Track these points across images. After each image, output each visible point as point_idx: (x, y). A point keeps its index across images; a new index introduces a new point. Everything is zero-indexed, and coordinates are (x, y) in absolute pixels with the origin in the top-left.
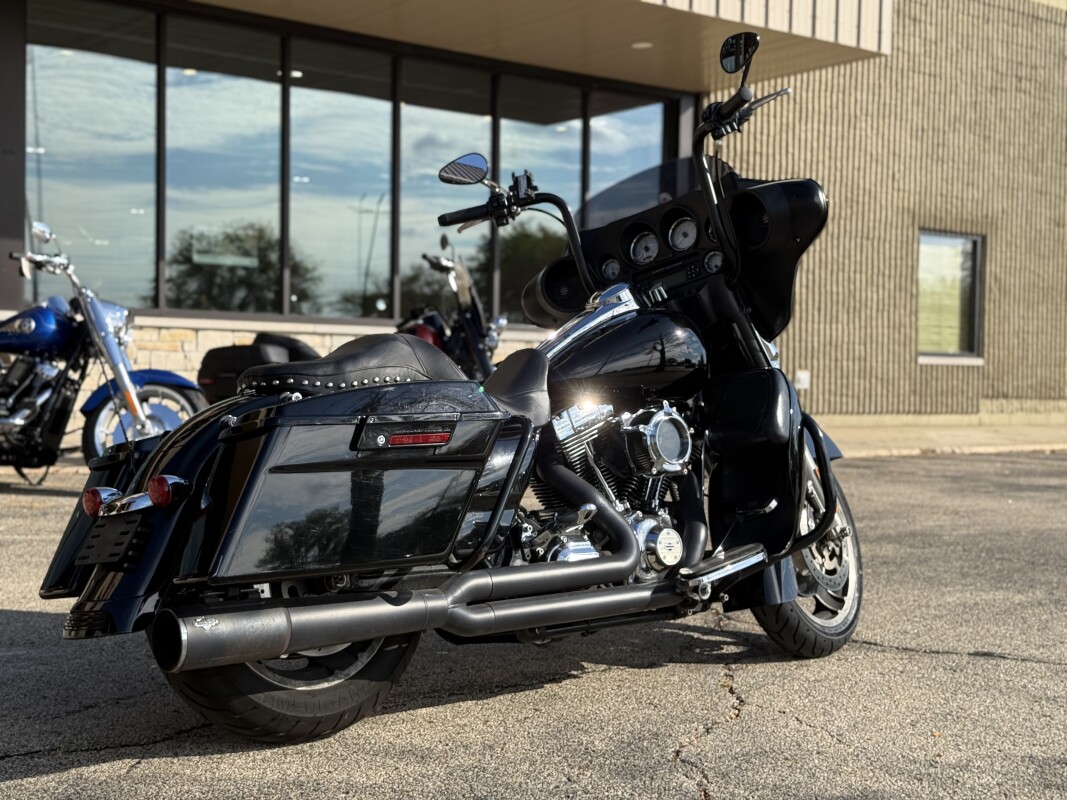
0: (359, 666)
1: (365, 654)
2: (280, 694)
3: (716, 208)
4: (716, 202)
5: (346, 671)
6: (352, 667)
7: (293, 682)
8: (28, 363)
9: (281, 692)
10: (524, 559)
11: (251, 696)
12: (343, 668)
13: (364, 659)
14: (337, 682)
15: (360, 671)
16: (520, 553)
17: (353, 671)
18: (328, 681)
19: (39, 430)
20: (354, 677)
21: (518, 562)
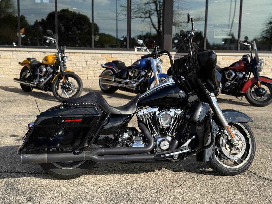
0: (79, 165)
1: (81, 163)
2: (58, 169)
3: (192, 58)
4: (192, 56)
5: (76, 166)
6: (77, 165)
7: (62, 167)
8: (139, 71)
9: (59, 169)
10: (120, 146)
11: (50, 169)
12: (75, 165)
13: (80, 164)
14: (73, 168)
15: (79, 166)
16: (119, 144)
17: (77, 166)
18: (71, 168)
19: (140, 87)
20: (77, 167)
21: (119, 146)
